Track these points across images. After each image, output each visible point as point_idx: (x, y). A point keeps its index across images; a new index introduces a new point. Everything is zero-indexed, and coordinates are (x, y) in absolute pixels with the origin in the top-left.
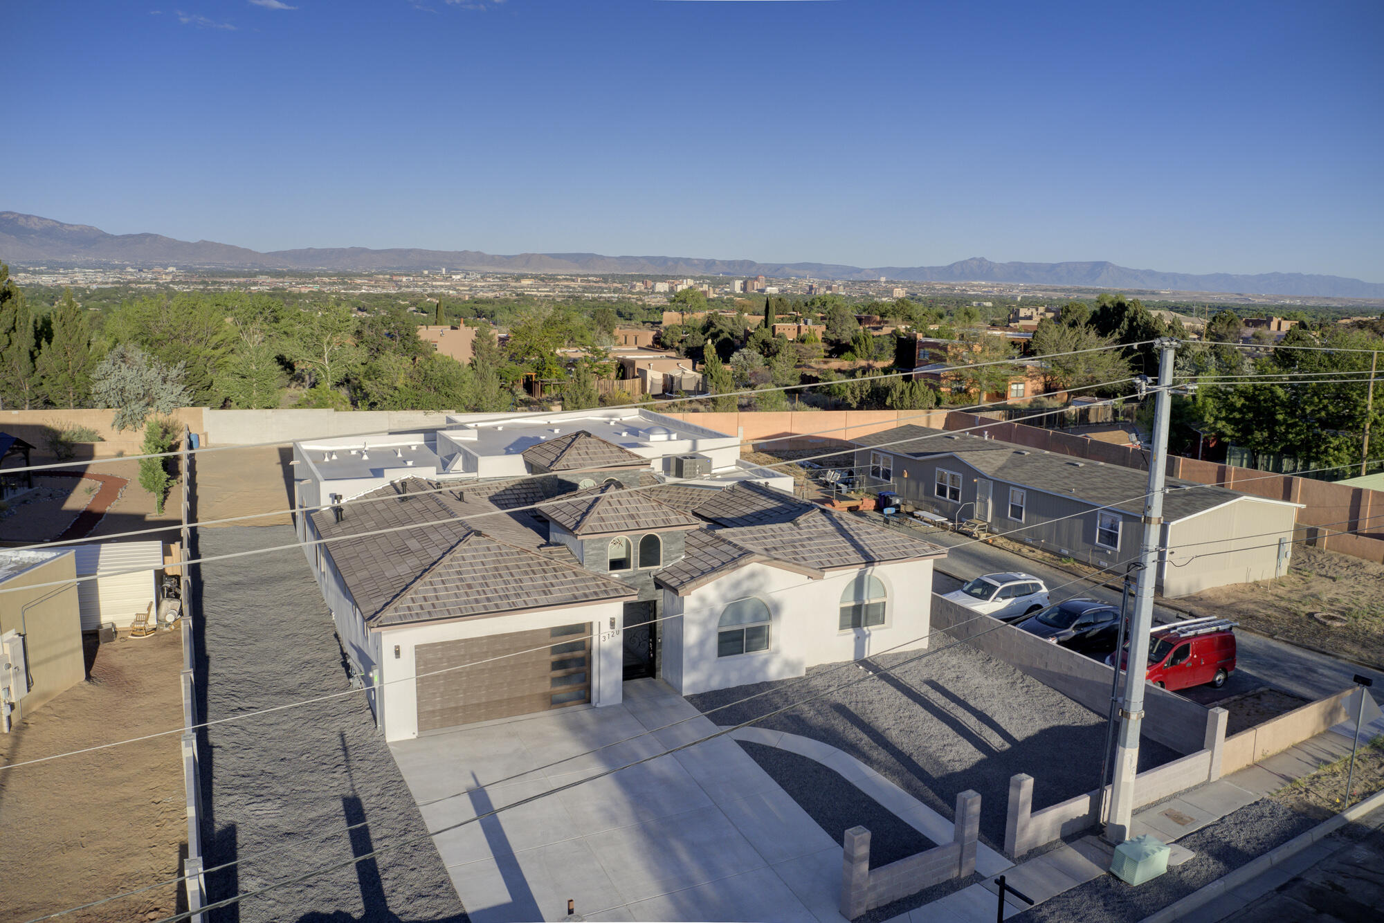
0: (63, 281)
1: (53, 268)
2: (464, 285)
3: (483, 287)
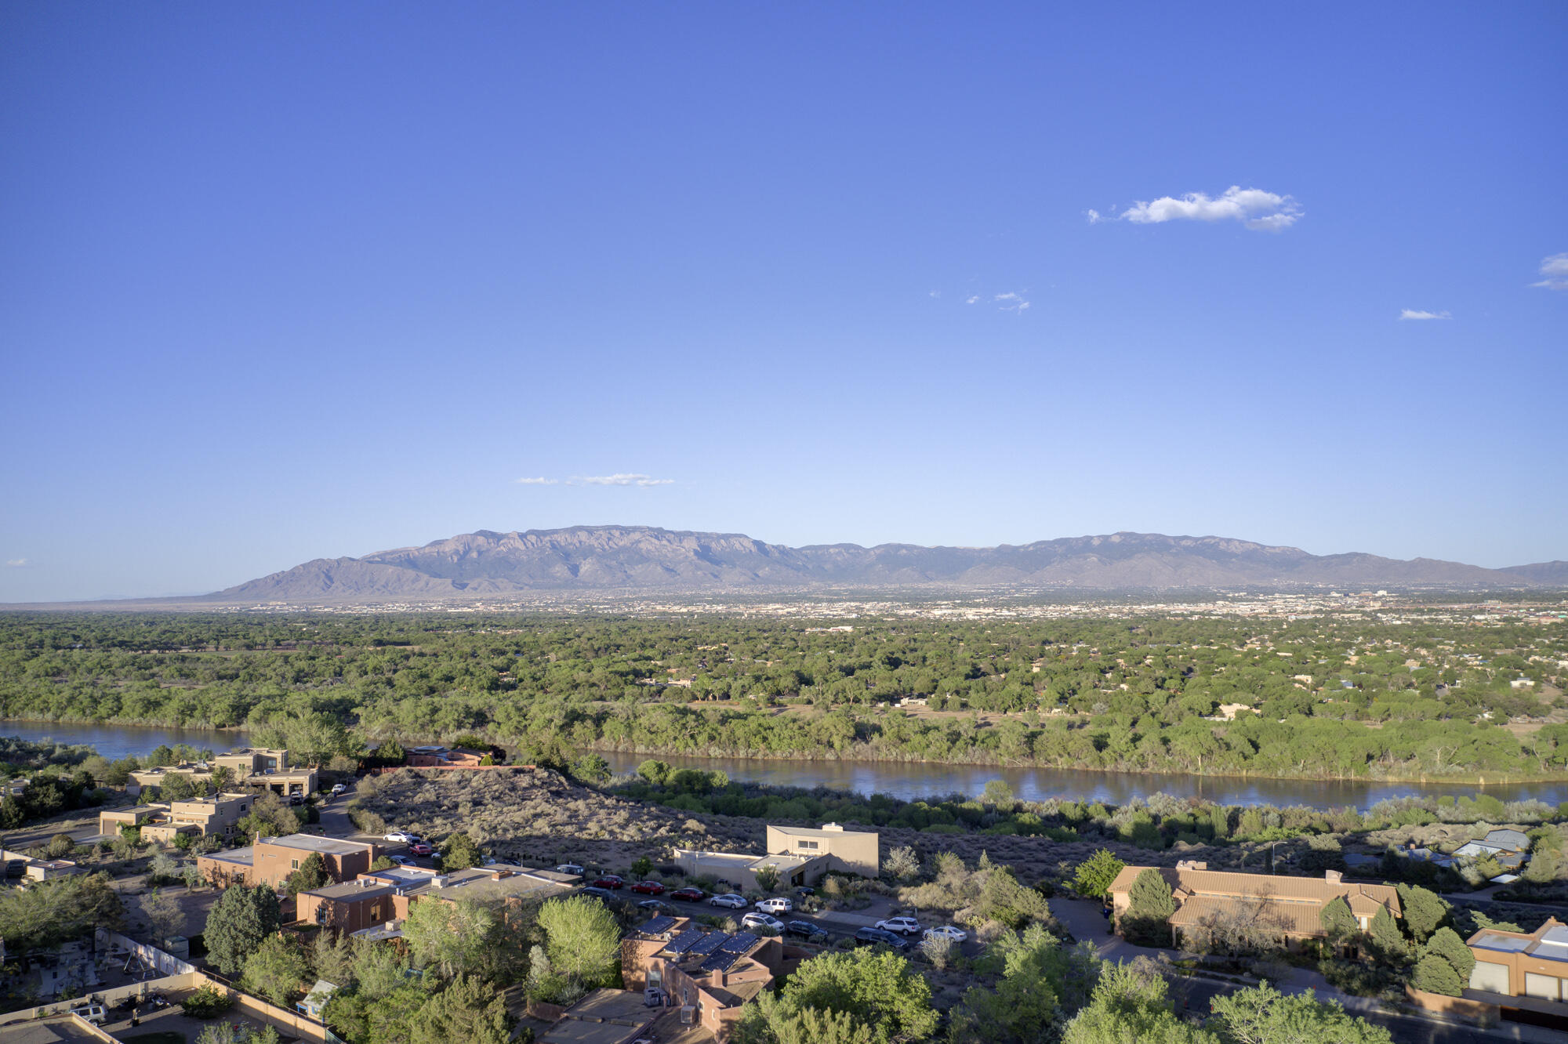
1: (1253, 594)
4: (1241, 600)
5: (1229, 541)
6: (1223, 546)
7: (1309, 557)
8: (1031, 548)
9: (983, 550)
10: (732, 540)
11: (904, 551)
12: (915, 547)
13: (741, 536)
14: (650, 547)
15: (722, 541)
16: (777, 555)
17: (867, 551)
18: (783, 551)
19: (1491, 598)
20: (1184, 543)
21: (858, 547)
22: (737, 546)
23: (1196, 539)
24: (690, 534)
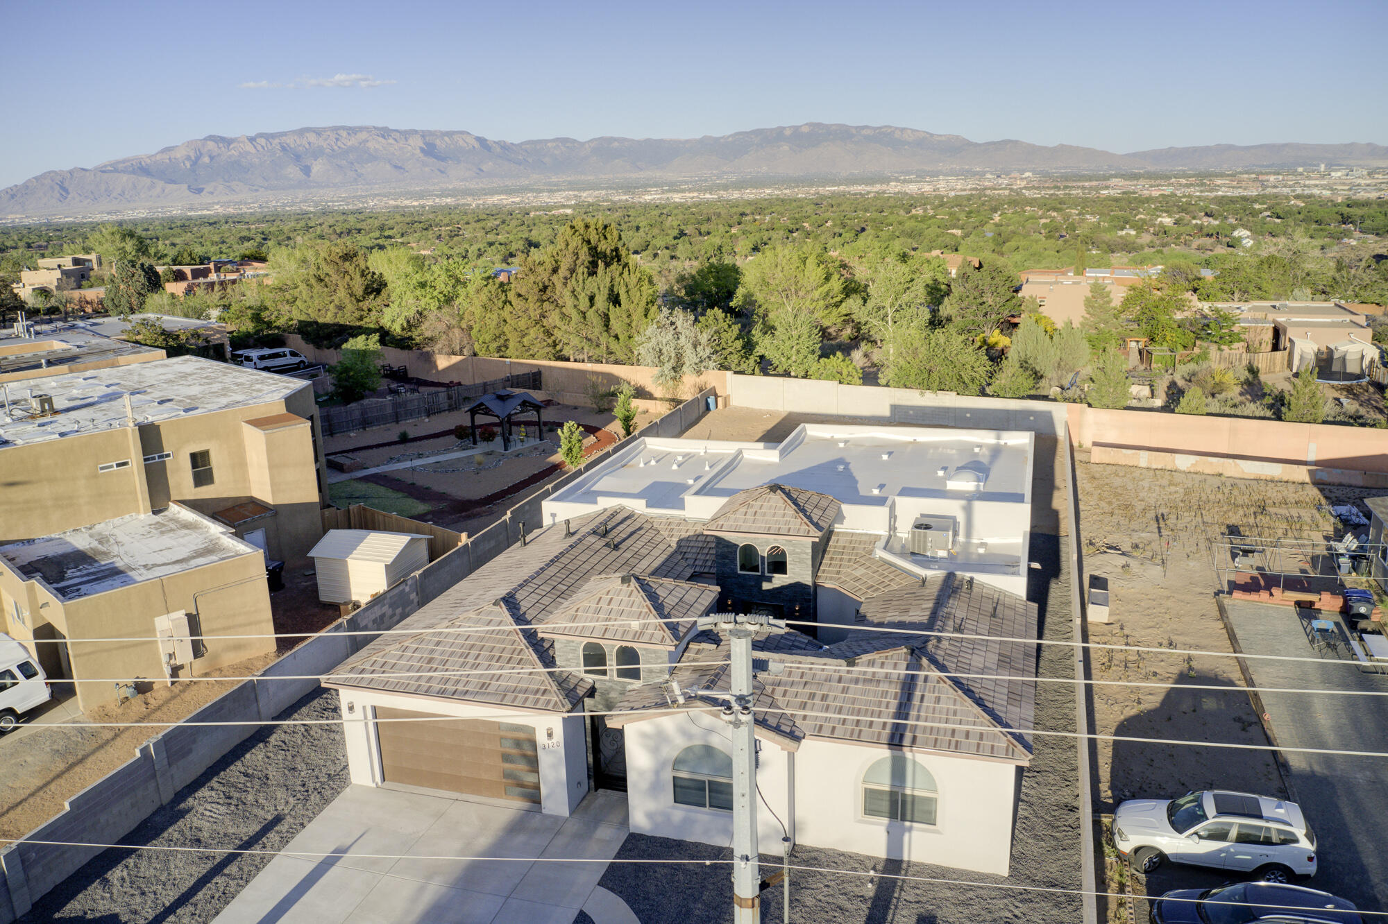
0: (927, 188)
1: (921, 177)
2: (1344, 184)
3: (1368, 185)
4: (911, 181)
5: (903, 130)
6: (897, 134)
7: (970, 144)
8: (730, 139)
9: (687, 141)
10: (455, 137)
11: (616, 144)
12: (625, 140)
13: (462, 133)
14: (377, 146)
15: (446, 139)
16: (499, 150)
17: (582, 144)
18: (505, 147)
19: (1116, 177)
20: (864, 132)
21: (574, 141)
22: (461, 142)
23: (875, 129)
24: (416, 132)
